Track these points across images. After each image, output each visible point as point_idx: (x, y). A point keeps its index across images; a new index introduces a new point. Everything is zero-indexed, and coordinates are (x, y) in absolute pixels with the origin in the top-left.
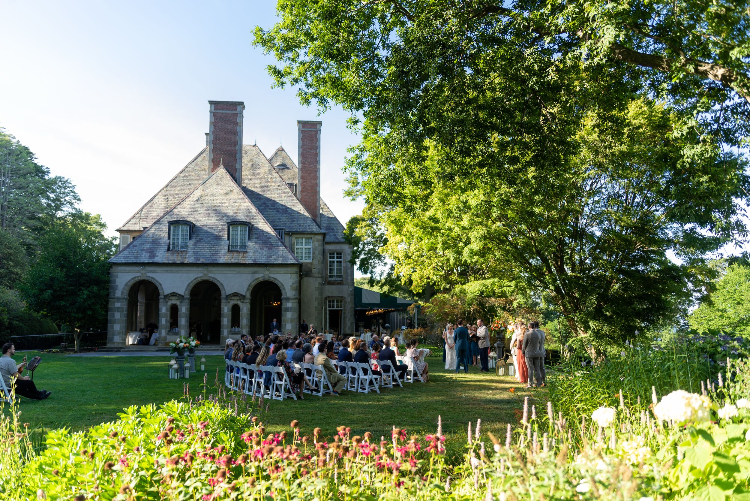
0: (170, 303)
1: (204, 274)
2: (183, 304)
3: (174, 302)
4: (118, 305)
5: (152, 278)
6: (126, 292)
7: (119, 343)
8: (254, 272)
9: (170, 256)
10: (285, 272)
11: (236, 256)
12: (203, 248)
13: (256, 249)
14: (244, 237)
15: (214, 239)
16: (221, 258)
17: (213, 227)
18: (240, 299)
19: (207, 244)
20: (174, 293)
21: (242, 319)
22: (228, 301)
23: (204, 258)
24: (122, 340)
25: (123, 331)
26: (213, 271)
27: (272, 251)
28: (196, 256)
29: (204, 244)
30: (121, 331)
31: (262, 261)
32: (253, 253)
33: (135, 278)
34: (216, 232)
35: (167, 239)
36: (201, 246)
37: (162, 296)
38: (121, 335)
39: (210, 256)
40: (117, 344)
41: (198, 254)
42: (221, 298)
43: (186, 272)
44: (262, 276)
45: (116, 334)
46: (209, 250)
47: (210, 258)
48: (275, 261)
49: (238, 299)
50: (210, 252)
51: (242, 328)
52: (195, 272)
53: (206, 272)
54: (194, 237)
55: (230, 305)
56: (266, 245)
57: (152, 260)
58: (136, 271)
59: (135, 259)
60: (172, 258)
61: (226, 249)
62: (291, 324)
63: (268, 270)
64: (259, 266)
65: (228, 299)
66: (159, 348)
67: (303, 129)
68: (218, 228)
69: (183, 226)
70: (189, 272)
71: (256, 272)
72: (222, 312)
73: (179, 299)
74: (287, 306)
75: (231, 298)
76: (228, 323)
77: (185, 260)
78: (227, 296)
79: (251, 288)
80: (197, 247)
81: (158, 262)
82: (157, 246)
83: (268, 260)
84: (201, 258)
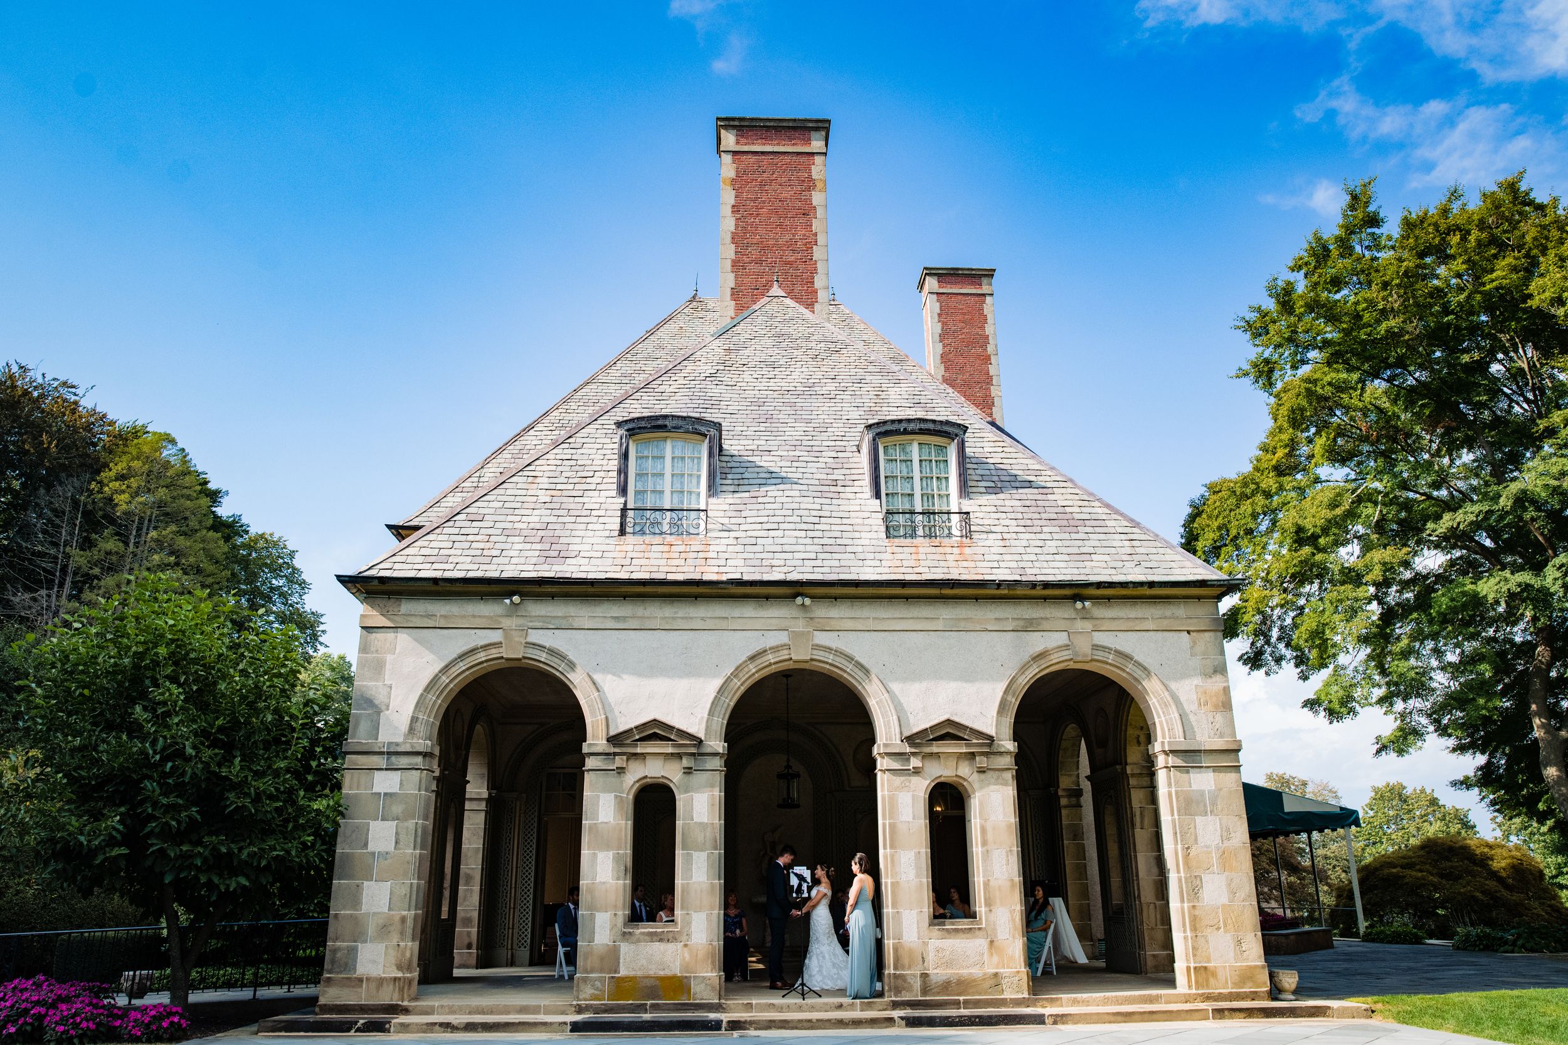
0: (636, 774)
1: (796, 635)
2: (699, 778)
3: (655, 770)
4: (386, 782)
5: (552, 652)
6: (430, 720)
7: (381, 981)
8: (1022, 623)
9: (634, 555)
10: (1165, 624)
11: (930, 557)
12: (775, 526)
13: (1005, 529)
14: (939, 489)
15: (815, 494)
16: (867, 563)
17: (797, 453)
18: (972, 755)
19: (790, 512)
20: (655, 722)
21: (987, 854)
22: (915, 762)
23: (788, 563)
24: (399, 967)
25: (403, 920)
26: (833, 622)
27: (1081, 536)
28: (751, 556)
29: (778, 512)
30: (397, 918)
31: (1056, 571)
32: (1002, 543)
33: (473, 651)
34: (814, 470)
35: (614, 493)
36: (765, 519)
37: (596, 739)
38: (395, 939)
39: (813, 556)
40: (373, 986)
41: (759, 548)
42: (875, 751)
43: (709, 624)
44: (1060, 643)
45: (371, 930)
46: (803, 534)
47: (819, 563)
48: (1113, 571)
49: (960, 756)
50: (809, 541)
51: (989, 903)
52: (750, 624)
53: (800, 626)
54: (725, 488)
55: (921, 787)
56: (1044, 516)
57: (555, 568)
58: (478, 623)
59: (476, 567)
60: (643, 562)
61: (875, 528)
62: (1223, 877)
63: (1086, 616)
64: (1045, 598)
65: (914, 754)
66: (580, 1010)
67: (941, 291)
68: (820, 459)
69: (680, 444)
70: (723, 624)
71: (1029, 626)
72: (884, 818)
73: (679, 756)
74: (1194, 787)
75: (927, 750)
76: (918, 876)
77: (706, 569)
78: (910, 739)
79: (1014, 702)
80: (749, 520)
81: (583, 575)
82: (573, 519)
83: (1083, 571)
84: (775, 562)
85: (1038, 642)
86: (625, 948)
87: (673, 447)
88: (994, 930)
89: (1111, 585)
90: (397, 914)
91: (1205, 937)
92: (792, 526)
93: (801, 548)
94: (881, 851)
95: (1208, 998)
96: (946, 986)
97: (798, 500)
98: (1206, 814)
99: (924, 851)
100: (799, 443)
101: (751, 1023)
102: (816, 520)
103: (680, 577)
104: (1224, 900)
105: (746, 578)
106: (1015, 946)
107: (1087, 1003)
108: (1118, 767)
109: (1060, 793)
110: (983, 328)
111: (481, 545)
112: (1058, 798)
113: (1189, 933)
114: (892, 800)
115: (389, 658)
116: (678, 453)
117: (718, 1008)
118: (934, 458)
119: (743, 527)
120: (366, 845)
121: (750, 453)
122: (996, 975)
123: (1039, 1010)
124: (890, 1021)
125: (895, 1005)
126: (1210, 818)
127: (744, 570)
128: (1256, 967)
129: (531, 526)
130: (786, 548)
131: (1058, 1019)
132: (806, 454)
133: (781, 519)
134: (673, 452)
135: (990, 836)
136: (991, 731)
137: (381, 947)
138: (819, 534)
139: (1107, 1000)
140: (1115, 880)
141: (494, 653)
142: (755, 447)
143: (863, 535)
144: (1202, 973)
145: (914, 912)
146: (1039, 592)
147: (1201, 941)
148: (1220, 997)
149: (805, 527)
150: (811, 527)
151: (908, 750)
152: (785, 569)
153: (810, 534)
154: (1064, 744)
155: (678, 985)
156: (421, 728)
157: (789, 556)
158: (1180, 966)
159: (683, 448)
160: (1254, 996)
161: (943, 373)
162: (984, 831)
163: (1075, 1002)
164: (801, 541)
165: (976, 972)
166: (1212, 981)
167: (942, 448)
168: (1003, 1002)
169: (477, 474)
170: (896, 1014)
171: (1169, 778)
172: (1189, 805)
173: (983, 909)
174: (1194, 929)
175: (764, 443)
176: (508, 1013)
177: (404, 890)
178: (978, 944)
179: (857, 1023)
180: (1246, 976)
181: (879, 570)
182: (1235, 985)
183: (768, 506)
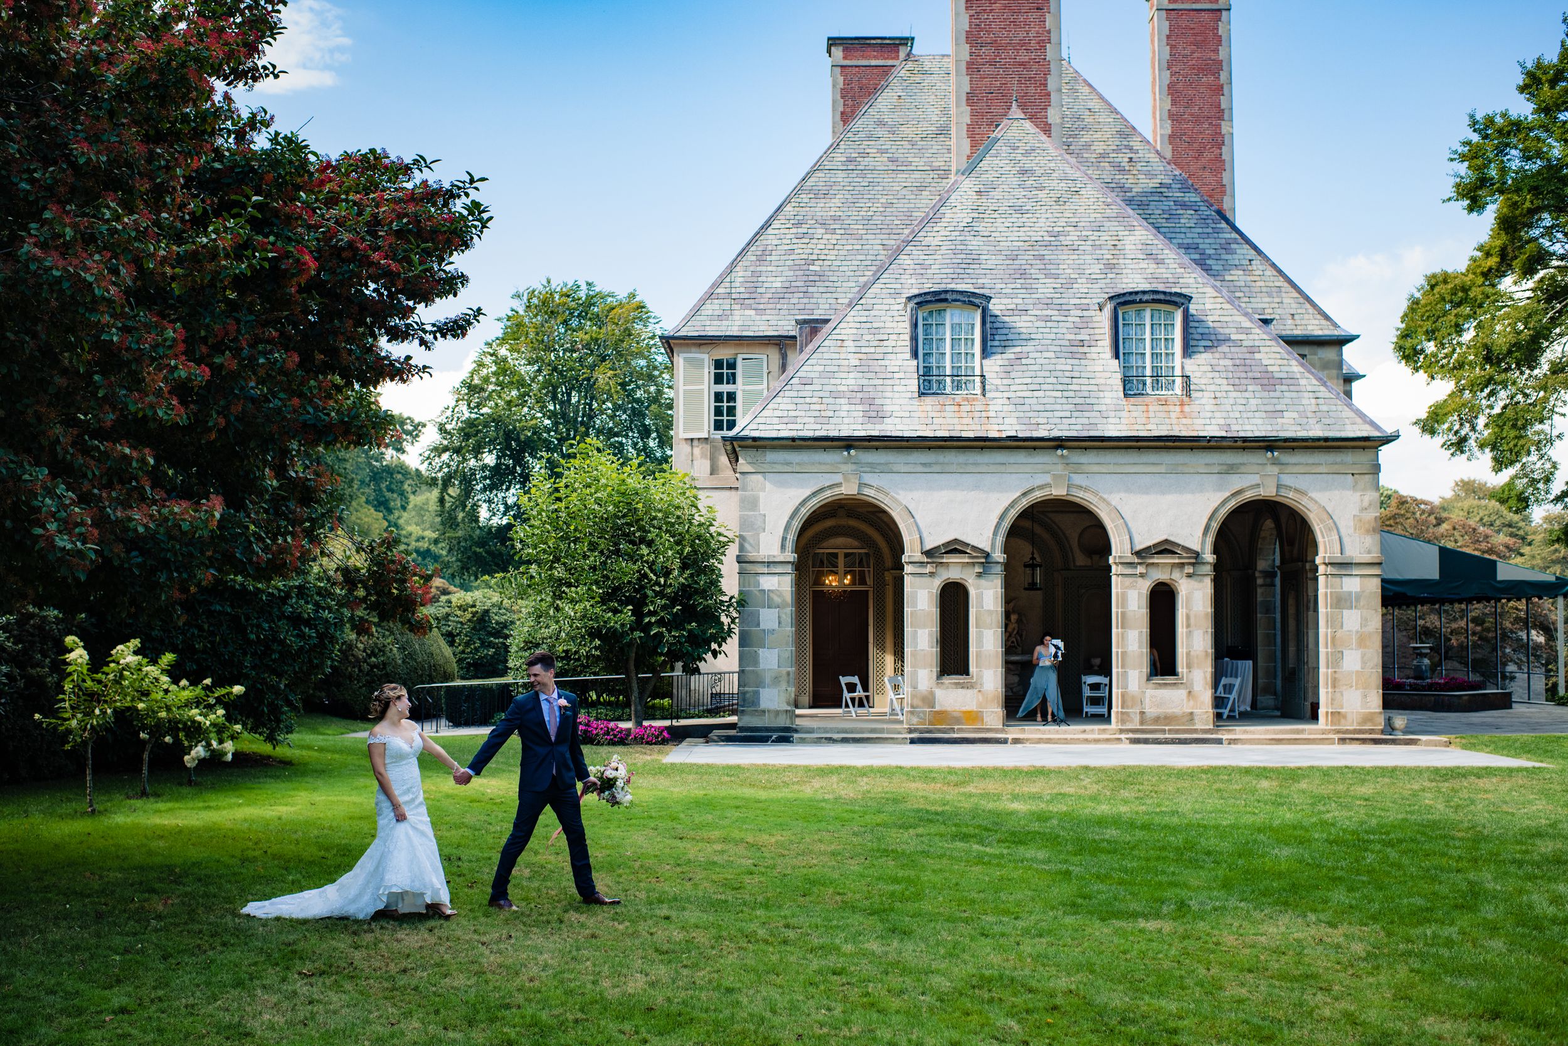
0: (942, 577)
1: (1056, 477)
2: (985, 579)
3: (955, 574)
4: (769, 583)
5: (878, 490)
7: (777, 713)
8: (1225, 467)
9: (934, 414)
10: (1335, 468)
11: (1158, 414)
12: (1037, 387)
13: (1218, 388)
14: (1167, 348)
15: (1067, 355)
16: (1110, 420)
17: (1049, 312)
18: (1182, 565)
19: (1048, 375)
20: (956, 541)
21: (1189, 634)
22: (1140, 569)
23: (1050, 421)
24: (788, 704)
25: (788, 674)
26: (1083, 467)
27: (1277, 394)
28: (1022, 414)
29: (1039, 374)
30: (784, 673)
31: (1255, 428)
32: (1214, 402)
33: (822, 490)
34: (1065, 331)
35: (908, 356)
36: (1029, 381)
37: (911, 552)
38: (784, 685)
39: (1068, 414)
40: (772, 715)
41: (1026, 408)
42: (1111, 560)
43: (992, 468)
44: (1253, 483)
45: (768, 681)
46: (1059, 394)
47: (1073, 421)
48: (1299, 428)
49: (1173, 565)
50: (1064, 401)
51: (1189, 666)
52: (1023, 468)
53: (1059, 469)
54: (994, 350)
55: (1145, 586)
56: (1250, 375)
57: (878, 427)
58: (823, 468)
59: (819, 427)
60: (941, 421)
61: (1115, 388)
62: (1359, 652)
63: (1275, 462)
64: (1244, 448)
65: (1140, 564)
66: (910, 731)
67: (1171, 6)
68: (1070, 319)
69: (957, 312)
70: (1002, 468)
71: (1231, 469)
72: (1117, 607)
73: (973, 564)
74: (1345, 589)
75: (1151, 561)
76: (1140, 647)
77: (989, 427)
78: (1138, 554)
79: (1215, 525)
80: (1017, 381)
81: (900, 434)
82: (881, 382)
83: (1276, 427)
84: (1041, 421)
85: (1237, 482)
86: (939, 693)
87: (952, 315)
88: (1192, 684)
89: (1295, 440)
90: (784, 670)
91: (1341, 693)
92: (1050, 387)
93: (1058, 407)
94: (1114, 631)
95: (1339, 732)
96: (1157, 720)
97: (1054, 361)
98: (1351, 608)
99: (1145, 630)
100: (1049, 301)
101: (1027, 740)
102: (1068, 381)
103: (971, 435)
104: (1358, 667)
105: (1020, 435)
106: (1205, 696)
107: (1253, 733)
108: (1300, 564)
109: (1257, 574)
110: (1216, 51)
111: (817, 407)
112: (1255, 579)
113: (1330, 690)
114: (1124, 598)
115: (762, 495)
116: (956, 320)
117: (1002, 731)
118: (1163, 322)
119: (1013, 388)
120: (758, 625)
121: (1011, 313)
122: (1192, 713)
123: (1220, 736)
124: (1119, 739)
125: (1121, 731)
126: (1354, 611)
127: (1018, 427)
128: (1375, 713)
129: (851, 388)
130: (1048, 407)
131: (1231, 742)
132: (1056, 313)
133: (1041, 380)
134: (952, 319)
135: (1192, 621)
136: (1196, 547)
137: (775, 691)
138: (1071, 394)
139: (1267, 732)
140: (1292, 649)
141: (837, 491)
142: (1013, 307)
143: (1106, 394)
144: (1336, 715)
145: (1137, 672)
146: (1239, 444)
147: (1338, 695)
148: (1347, 732)
149: (1060, 387)
150: (1065, 387)
151: (1136, 561)
152: (1048, 427)
153: (1066, 394)
154: (1263, 534)
155: (974, 717)
156: (790, 545)
157: (1050, 414)
158: (1322, 712)
159: (960, 315)
160: (1371, 731)
161: (1169, 107)
162: (1188, 617)
163: (1245, 732)
164: (1059, 401)
165: (1177, 711)
166: (1343, 721)
167: (1170, 314)
168: (1195, 731)
169: (728, 279)
170: (1123, 736)
171: (1327, 582)
172: (1341, 601)
173: (1185, 670)
174: (1334, 686)
175: (1020, 301)
176: (863, 732)
177: (787, 654)
178: (1181, 693)
179: (1097, 741)
180: (1368, 718)
181: (1119, 427)
182: (1359, 724)
183: (1031, 368)
